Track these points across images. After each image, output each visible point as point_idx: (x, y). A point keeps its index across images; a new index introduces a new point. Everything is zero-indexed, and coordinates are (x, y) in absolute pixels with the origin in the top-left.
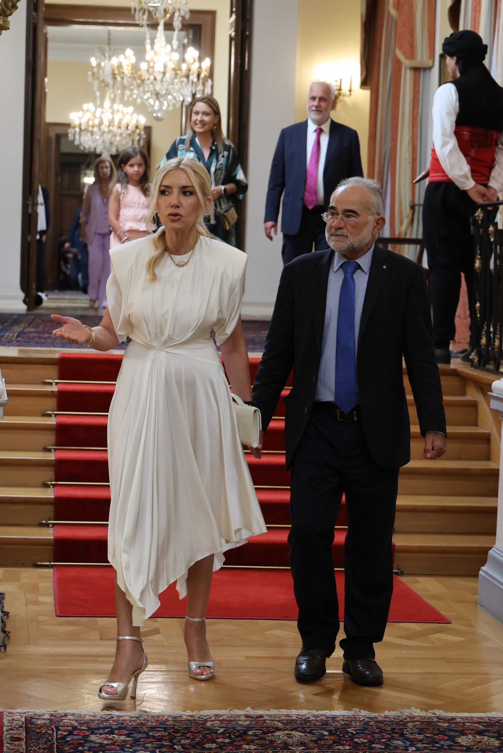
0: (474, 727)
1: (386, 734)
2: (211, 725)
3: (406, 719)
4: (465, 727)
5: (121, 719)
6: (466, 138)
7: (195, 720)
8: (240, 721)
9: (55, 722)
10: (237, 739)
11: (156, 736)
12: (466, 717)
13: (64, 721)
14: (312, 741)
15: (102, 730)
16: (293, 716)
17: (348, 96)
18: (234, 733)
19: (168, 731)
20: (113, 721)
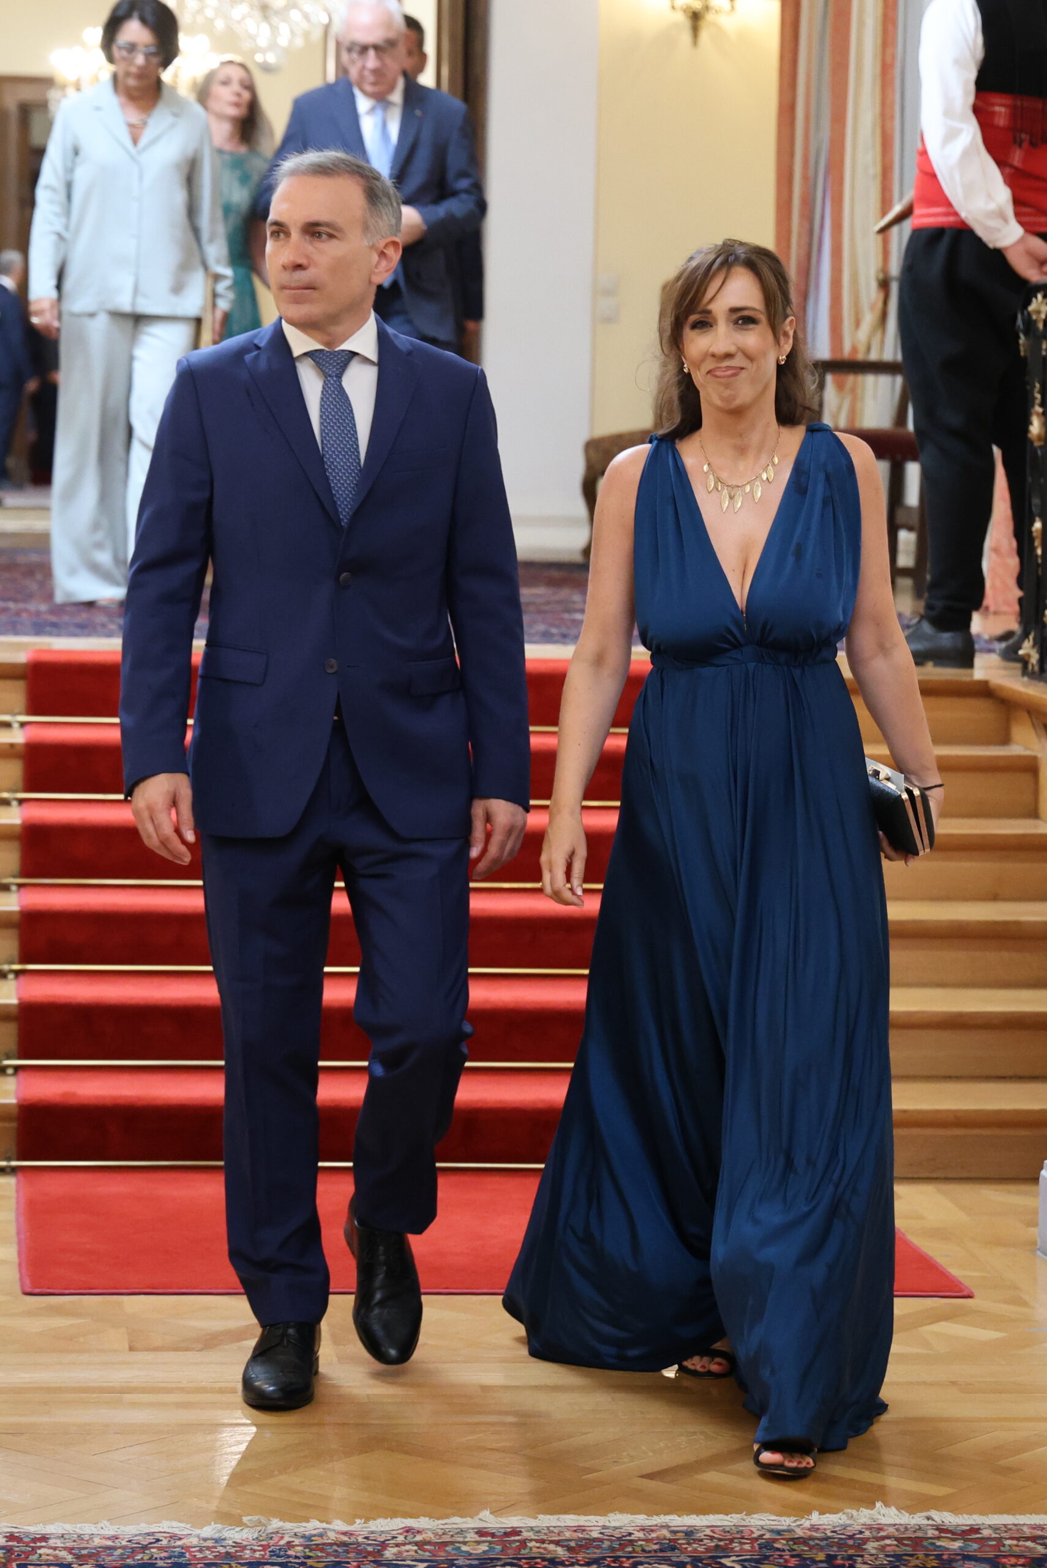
0: (1023, 1549)
2: (395, 1554)
3: (861, 1532)
4: (1002, 1549)
5: (179, 1543)
6: (1001, 121)
7: (359, 1544)
8: (465, 1543)
9: (18, 1555)
12: (1005, 1525)
13: (39, 1551)
16: (591, 1531)
20: (160, 1549)
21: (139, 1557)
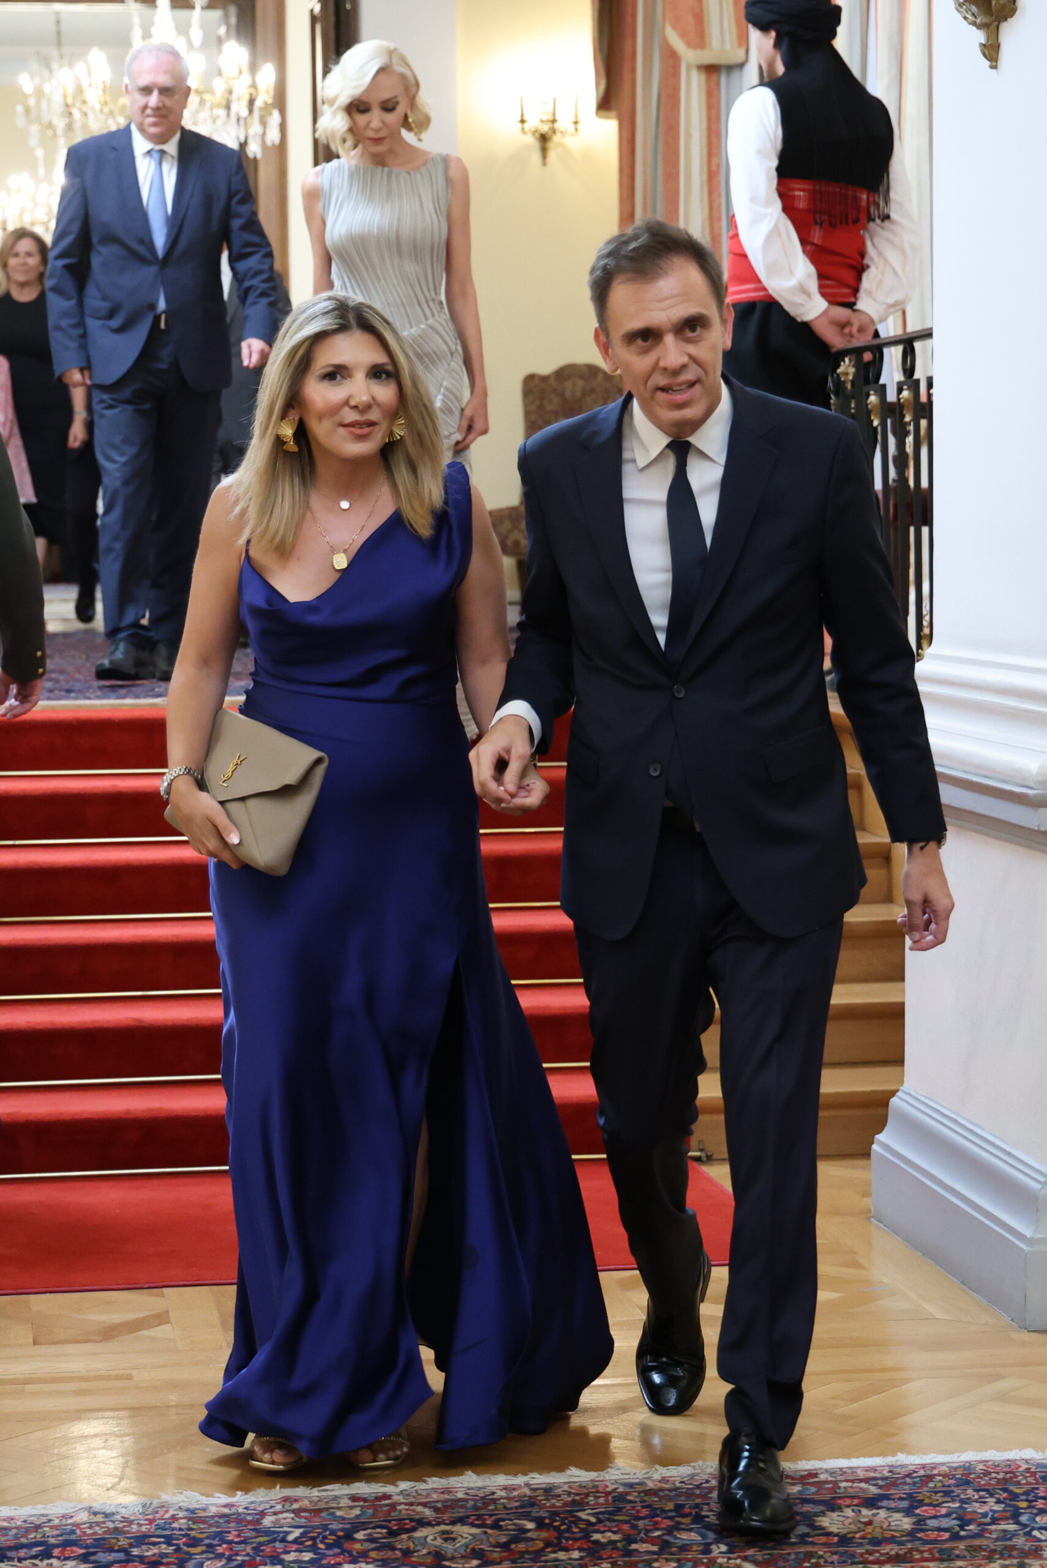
0: (857, 1490)
1: (663, 1518)
2: (273, 1522)
3: (707, 1482)
4: (838, 1491)
5: (70, 1521)
6: (802, 205)
7: (239, 1514)
8: (339, 1508)
10: (331, 1552)
11: (147, 1556)
12: (841, 1469)
14: (498, 1545)
15: (25, 1550)
16: (457, 1492)
17: (573, 135)
18: (325, 1537)
19: (174, 1542)
20: (52, 1527)
21: (32, 1536)
